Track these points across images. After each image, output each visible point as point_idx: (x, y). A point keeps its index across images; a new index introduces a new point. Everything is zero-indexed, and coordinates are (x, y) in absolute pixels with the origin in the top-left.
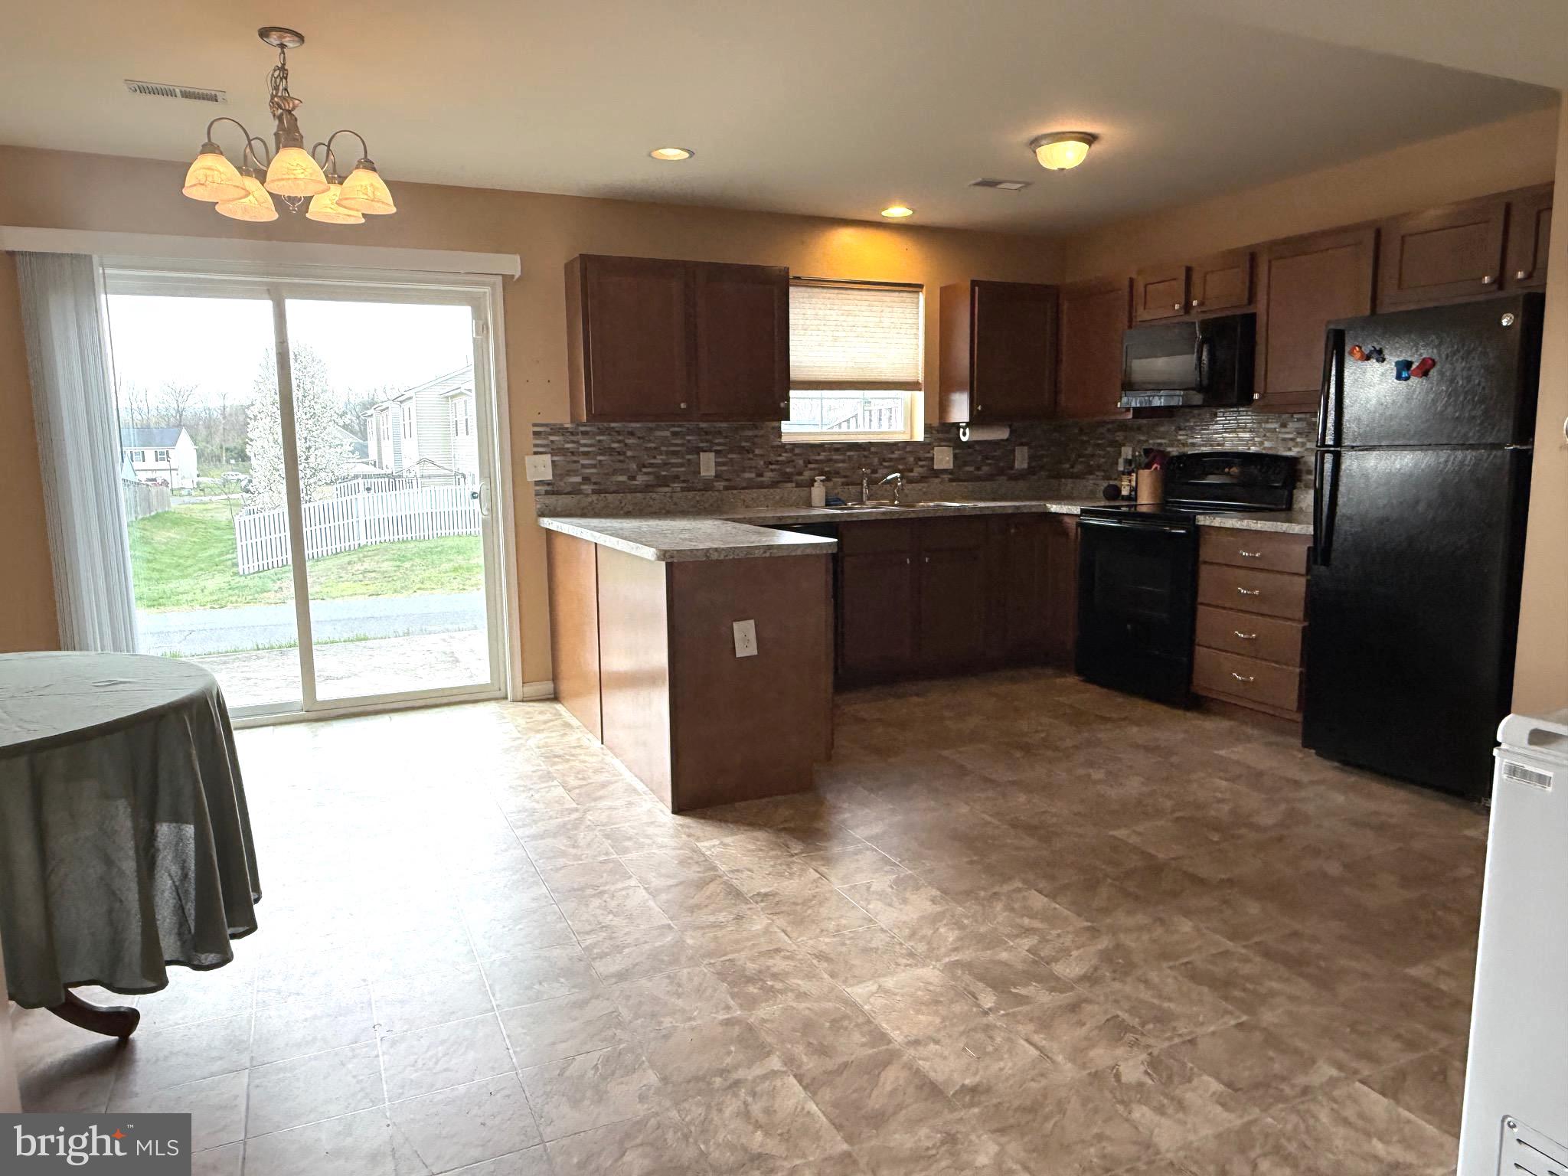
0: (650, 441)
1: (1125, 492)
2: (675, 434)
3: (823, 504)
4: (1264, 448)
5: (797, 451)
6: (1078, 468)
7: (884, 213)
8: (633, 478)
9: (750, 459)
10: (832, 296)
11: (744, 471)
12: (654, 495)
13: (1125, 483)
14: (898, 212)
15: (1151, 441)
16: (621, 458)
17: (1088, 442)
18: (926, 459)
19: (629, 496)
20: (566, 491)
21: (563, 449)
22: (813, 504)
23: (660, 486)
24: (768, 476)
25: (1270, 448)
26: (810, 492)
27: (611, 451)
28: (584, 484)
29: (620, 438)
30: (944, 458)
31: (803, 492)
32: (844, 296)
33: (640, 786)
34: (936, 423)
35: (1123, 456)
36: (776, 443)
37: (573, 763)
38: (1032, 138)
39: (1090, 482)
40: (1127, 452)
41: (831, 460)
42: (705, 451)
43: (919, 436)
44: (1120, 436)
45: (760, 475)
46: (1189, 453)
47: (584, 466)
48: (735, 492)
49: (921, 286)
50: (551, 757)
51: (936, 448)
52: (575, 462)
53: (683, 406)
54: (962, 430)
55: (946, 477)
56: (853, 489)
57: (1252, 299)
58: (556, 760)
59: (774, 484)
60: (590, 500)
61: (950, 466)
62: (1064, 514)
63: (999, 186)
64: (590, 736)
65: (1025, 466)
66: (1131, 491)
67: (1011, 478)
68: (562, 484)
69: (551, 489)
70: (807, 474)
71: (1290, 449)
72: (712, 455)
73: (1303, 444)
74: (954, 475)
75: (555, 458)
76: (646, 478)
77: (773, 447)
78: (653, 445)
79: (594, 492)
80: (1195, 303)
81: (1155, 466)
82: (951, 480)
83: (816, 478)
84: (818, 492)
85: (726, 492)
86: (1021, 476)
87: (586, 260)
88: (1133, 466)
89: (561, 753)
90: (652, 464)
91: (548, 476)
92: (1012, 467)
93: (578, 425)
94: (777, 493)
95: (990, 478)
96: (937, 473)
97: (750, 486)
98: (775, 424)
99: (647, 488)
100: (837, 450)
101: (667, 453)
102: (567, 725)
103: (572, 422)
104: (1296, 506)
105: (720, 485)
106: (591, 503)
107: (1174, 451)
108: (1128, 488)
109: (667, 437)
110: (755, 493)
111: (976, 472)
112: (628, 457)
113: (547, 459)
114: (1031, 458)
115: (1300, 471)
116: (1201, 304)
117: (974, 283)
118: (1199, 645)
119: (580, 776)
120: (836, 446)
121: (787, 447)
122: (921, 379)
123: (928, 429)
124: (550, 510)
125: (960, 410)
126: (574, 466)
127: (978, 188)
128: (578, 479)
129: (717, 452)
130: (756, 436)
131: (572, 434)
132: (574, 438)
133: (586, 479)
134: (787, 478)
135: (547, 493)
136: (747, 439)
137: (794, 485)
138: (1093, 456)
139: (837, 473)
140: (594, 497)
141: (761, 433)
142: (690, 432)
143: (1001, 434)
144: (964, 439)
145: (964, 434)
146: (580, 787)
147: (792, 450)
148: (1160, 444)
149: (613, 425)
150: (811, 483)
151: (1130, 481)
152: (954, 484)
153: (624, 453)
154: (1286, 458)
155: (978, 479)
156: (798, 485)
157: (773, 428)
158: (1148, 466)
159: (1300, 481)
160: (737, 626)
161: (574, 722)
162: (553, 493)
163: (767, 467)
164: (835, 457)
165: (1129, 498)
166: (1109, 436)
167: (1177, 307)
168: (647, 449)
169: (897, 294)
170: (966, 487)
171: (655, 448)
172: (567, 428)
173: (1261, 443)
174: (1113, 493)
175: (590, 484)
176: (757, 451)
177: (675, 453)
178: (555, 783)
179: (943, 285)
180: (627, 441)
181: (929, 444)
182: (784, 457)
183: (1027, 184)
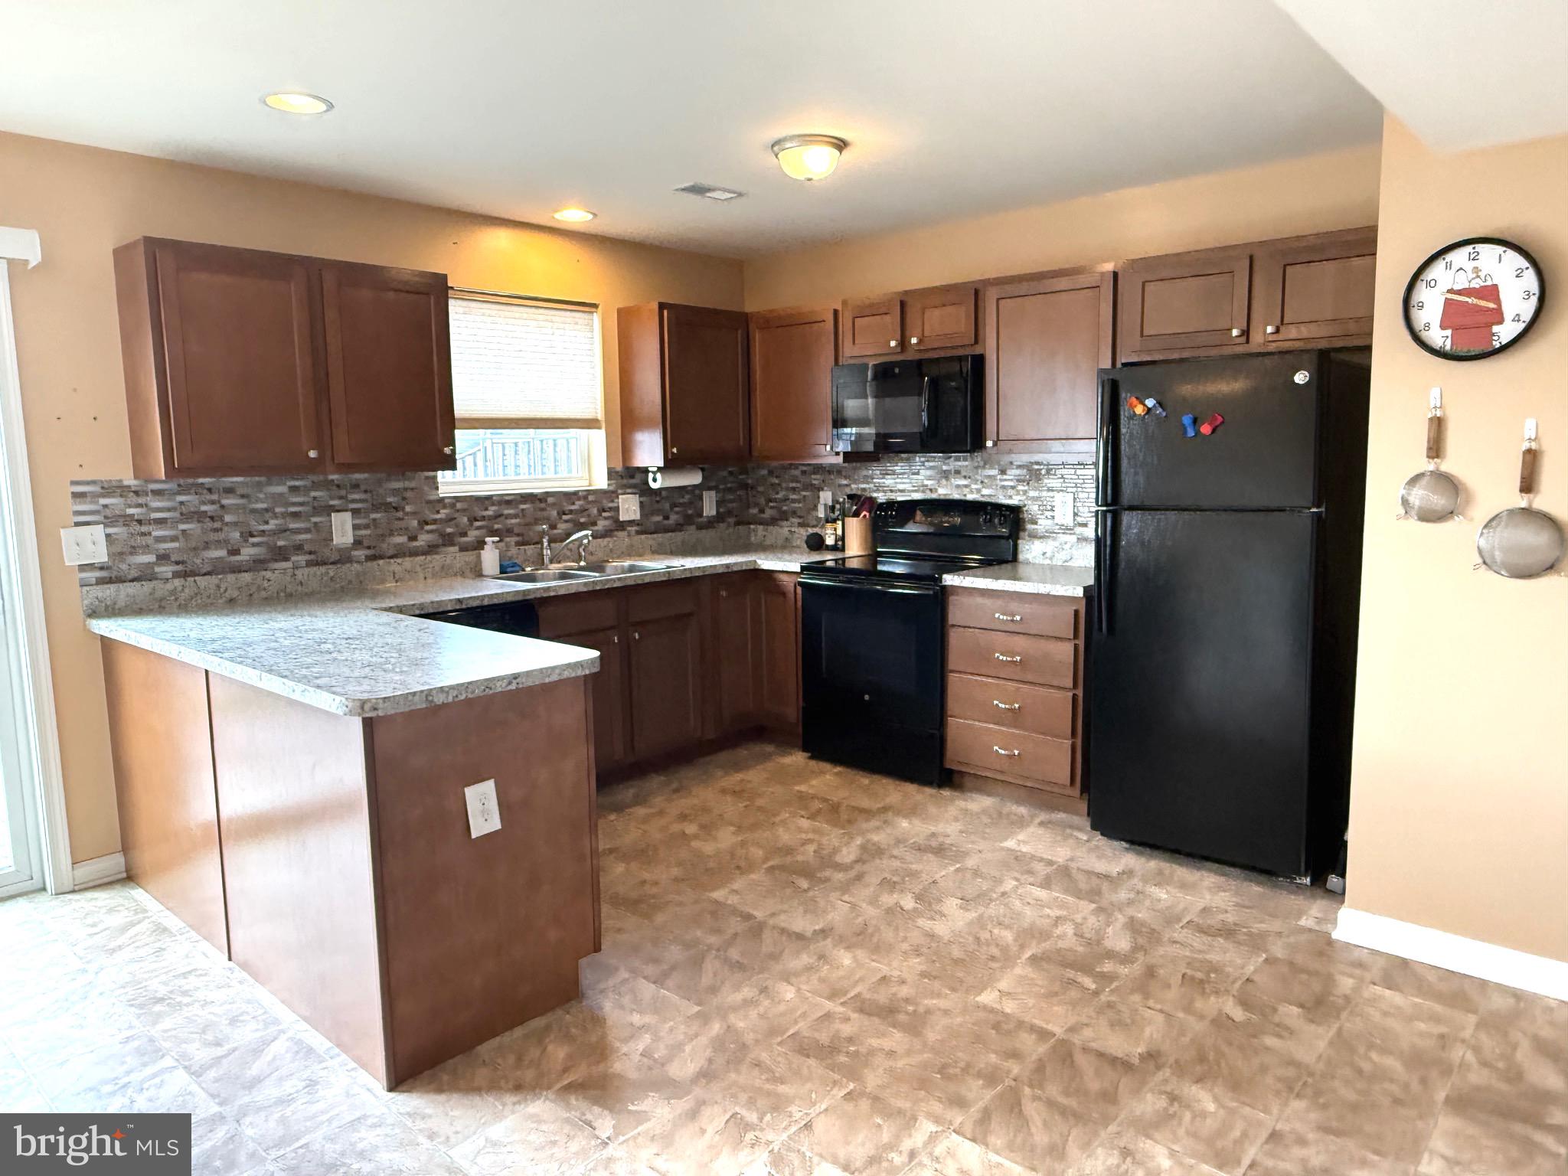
0: (258, 500)
1: (830, 541)
2: (294, 489)
3: (497, 571)
4: (983, 496)
5: (459, 506)
6: (769, 513)
7: (558, 216)
8: (235, 552)
9: (400, 519)
10: (493, 313)
11: (391, 534)
12: (268, 574)
13: (829, 531)
14: (574, 216)
15: (853, 486)
16: (217, 525)
17: (779, 485)
18: (611, 509)
19: (231, 577)
20: (130, 577)
21: (125, 516)
22: (485, 572)
23: (276, 561)
24: (423, 540)
25: (990, 496)
26: (479, 556)
27: (199, 516)
28: (159, 565)
29: (215, 497)
30: (629, 507)
31: (470, 557)
32: (507, 314)
33: (319, 1042)
34: (619, 467)
35: (822, 501)
36: (433, 498)
37: (186, 1012)
38: (775, 140)
39: (783, 530)
40: (826, 497)
41: (501, 515)
42: (338, 511)
43: (601, 482)
44: (816, 479)
45: (413, 538)
46: (900, 499)
47: (159, 540)
48: (381, 562)
49: (595, 306)
50: (150, 1004)
51: (620, 497)
52: (143, 534)
53: (312, 454)
54: (651, 476)
55: (634, 529)
56: (530, 550)
57: (977, 339)
58: (158, 1008)
59: (431, 549)
60: (169, 586)
61: (637, 516)
62: (776, 571)
63: (708, 194)
64: (205, 945)
65: (714, 513)
66: (836, 541)
67: (700, 528)
68: (124, 567)
69: (109, 576)
70: (473, 535)
71: (1011, 497)
72: (348, 516)
73: (1025, 492)
74: (643, 527)
75: (110, 530)
76: (253, 551)
77: (429, 502)
78: (264, 506)
79: (176, 575)
80: (914, 340)
81: (864, 513)
82: (638, 533)
83: (488, 539)
84: (490, 557)
85: (369, 564)
86: (711, 523)
87: (154, 246)
88: (837, 513)
89: (162, 991)
90: (263, 531)
91: (101, 556)
92: (701, 515)
93: (148, 481)
94: (436, 560)
95: (678, 527)
96: (622, 526)
97: (399, 553)
98: (432, 474)
99: (258, 564)
100: (508, 503)
101: (284, 515)
102: (161, 930)
103: (136, 477)
104: (1021, 557)
105: (360, 554)
106: (173, 592)
107: (881, 497)
108: (833, 537)
109: (281, 495)
110: (408, 562)
111: (666, 522)
112: (227, 524)
113: (98, 532)
114: (719, 504)
115: (1023, 520)
116: (920, 341)
117: (662, 306)
118: (951, 717)
119: (210, 1037)
120: (507, 498)
121: (446, 501)
122: (600, 415)
123: (611, 474)
124: (107, 607)
125: (649, 451)
126: (140, 541)
127: (685, 195)
128: (151, 558)
129: (355, 512)
130: (406, 489)
131: (136, 493)
132: (141, 500)
133: (163, 558)
134: (448, 540)
135: (101, 581)
136: (395, 492)
137: (456, 548)
138: (786, 499)
139: (509, 531)
140: (177, 582)
141: (413, 484)
142: (315, 486)
143: (694, 478)
144: (654, 486)
145: (655, 480)
146: (218, 1060)
147: (453, 506)
148: (864, 490)
149: (201, 480)
150: (480, 545)
151: (835, 530)
152: (643, 537)
153: (221, 518)
154: (1009, 508)
155: (667, 530)
156: (464, 549)
157: (427, 478)
158: (856, 514)
159: (1024, 530)
160: (471, 793)
161: (172, 921)
162: (110, 581)
163: (422, 528)
164: (506, 512)
165: (834, 548)
166: (803, 479)
167: (893, 344)
168: (254, 511)
169: (568, 314)
170: (654, 539)
171: (267, 510)
172: (129, 487)
173: (979, 491)
174: (816, 543)
175: (168, 565)
176: (408, 509)
177: (295, 515)
178: (168, 1062)
179: (621, 306)
180: (225, 502)
181: (613, 492)
182: (443, 513)
183: (740, 195)
